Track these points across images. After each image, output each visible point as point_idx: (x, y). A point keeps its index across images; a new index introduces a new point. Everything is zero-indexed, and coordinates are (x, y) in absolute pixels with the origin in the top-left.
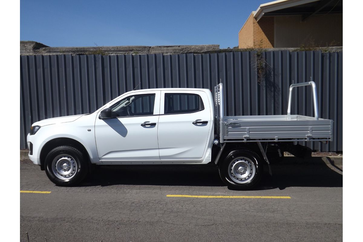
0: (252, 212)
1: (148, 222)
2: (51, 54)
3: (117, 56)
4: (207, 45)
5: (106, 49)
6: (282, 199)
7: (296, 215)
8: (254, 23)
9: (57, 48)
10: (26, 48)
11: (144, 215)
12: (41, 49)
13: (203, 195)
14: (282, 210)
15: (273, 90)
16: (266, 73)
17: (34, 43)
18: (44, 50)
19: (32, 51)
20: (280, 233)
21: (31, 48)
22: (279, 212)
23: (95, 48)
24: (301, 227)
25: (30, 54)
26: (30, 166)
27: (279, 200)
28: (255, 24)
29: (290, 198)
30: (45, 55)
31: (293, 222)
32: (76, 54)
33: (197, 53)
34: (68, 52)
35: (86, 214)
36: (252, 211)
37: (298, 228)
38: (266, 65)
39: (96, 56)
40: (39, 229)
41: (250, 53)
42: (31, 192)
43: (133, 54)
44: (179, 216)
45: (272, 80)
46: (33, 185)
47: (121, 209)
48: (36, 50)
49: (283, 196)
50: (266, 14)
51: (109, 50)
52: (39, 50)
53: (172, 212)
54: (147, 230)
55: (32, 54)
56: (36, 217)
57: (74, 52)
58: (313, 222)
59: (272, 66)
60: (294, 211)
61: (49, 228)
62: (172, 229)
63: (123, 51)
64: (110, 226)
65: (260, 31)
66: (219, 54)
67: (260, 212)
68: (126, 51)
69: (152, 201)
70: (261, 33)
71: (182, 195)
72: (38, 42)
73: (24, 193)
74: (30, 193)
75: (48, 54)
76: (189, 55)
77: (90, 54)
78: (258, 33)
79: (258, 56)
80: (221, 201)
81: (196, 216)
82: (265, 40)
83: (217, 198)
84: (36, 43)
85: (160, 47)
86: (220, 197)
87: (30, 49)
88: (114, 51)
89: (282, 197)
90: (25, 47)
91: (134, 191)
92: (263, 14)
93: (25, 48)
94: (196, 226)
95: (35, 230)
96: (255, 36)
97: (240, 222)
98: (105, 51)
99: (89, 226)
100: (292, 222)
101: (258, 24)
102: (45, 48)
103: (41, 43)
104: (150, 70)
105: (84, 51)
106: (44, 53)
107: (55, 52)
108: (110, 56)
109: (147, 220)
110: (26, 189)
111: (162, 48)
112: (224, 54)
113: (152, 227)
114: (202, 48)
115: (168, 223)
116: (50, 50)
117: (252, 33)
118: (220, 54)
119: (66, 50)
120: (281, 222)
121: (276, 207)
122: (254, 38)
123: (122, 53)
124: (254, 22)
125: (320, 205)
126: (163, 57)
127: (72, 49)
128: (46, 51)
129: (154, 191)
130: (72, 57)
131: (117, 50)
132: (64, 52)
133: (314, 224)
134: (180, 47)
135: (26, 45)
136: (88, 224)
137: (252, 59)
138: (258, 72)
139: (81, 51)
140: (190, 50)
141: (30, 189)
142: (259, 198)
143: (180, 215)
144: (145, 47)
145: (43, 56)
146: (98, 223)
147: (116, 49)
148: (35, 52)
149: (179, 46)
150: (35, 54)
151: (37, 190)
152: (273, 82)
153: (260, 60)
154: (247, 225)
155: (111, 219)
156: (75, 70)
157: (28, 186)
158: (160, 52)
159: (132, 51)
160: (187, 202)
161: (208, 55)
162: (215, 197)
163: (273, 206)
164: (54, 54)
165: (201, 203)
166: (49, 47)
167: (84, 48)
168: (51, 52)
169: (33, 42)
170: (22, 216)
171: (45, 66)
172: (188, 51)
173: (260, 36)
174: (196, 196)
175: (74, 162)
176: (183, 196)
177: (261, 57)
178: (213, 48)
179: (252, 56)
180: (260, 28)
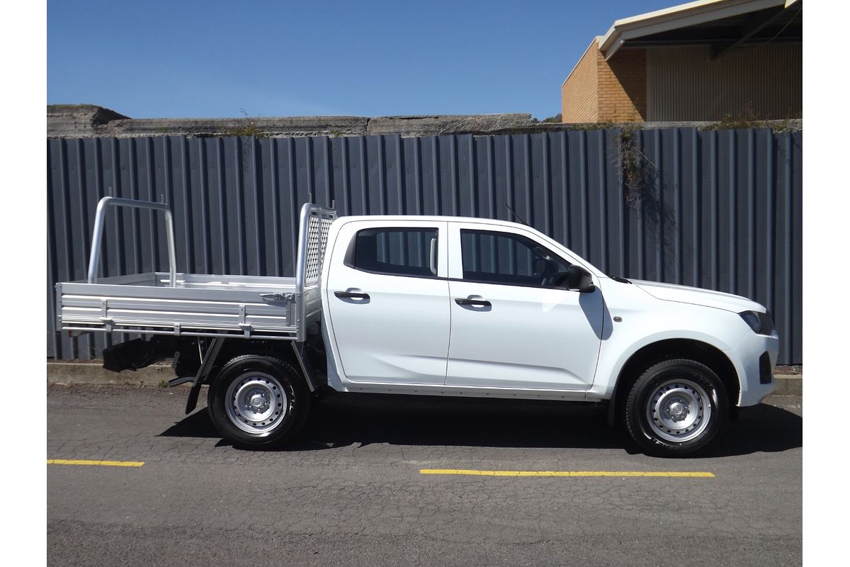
0: (629, 510)
1: (384, 536)
2: (134, 136)
3: (293, 139)
4: (502, 114)
5: (265, 124)
6: (694, 478)
7: (734, 517)
8: (599, 64)
9: (150, 122)
10: (77, 120)
11: (373, 520)
12: (111, 124)
13: (507, 470)
14: (700, 505)
15: (658, 218)
16: (642, 182)
17: (96, 110)
18: (118, 125)
19: (89, 127)
20: (702, 562)
21: (89, 121)
22: (691, 510)
23: (238, 121)
24: (749, 547)
25: (86, 135)
26: (86, 399)
27: (687, 480)
28: (602, 67)
29: (713, 476)
30: (120, 136)
31: (730, 536)
32: (194, 135)
33: (478, 133)
34: (175, 129)
35: (233, 516)
36: (629, 507)
37: (745, 549)
38: (643, 163)
39: (244, 141)
40: (127, 553)
41: (604, 132)
42: (97, 463)
43: (330, 136)
44: (456, 521)
45: (658, 197)
46: (99, 447)
47: (315, 505)
48: (100, 126)
49: (694, 471)
50: (628, 43)
51: (272, 127)
52: (105, 125)
53: (438, 510)
54: (386, 556)
55: (90, 135)
56: (116, 525)
57: (189, 130)
58: (778, 533)
59: (657, 166)
60: (729, 508)
61: (151, 552)
62: (444, 553)
63: (305, 128)
64: (296, 546)
65: (614, 83)
66: (531, 135)
67: (648, 510)
68: (313, 128)
69: (388, 485)
70: (617, 86)
71: (456, 469)
72: (104, 107)
73: (80, 465)
74: (95, 465)
75: (129, 135)
76: (461, 138)
77: (227, 135)
78: (610, 86)
79: (625, 140)
80: (550, 484)
81: (497, 521)
82: (626, 102)
83: (540, 477)
84: (101, 110)
85: (391, 118)
86: (548, 473)
87: (86, 123)
88: (283, 128)
89: (693, 474)
90: (75, 118)
91: (342, 461)
92: (622, 42)
93: (74, 122)
94: (501, 545)
95: (117, 555)
96: (601, 93)
97: (603, 535)
98: (263, 128)
99: (245, 545)
100: (726, 535)
101: (608, 67)
102: (121, 120)
103: (111, 109)
104: (371, 172)
105: (214, 129)
106: (119, 133)
107: (144, 130)
108: (275, 140)
109: (382, 530)
110: (83, 456)
111: (397, 122)
112: (544, 134)
113: (395, 548)
114: (491, 122)
115: (433, 539)
116: (132, 125)
117: (595, 87)
118: (535, 137)
119: (172, 126)
120: (701, 534)
121: (683, 499)
122: (601, 99)
123: (303, 134)
124: (600, 60)
125: (787, 492)
126: (402, 141)
127: (185, 122)
128: (123, 128)
129: (391, 459)
130: (187, 142)
131: (291, 125)
132: (166, 130)
133: (779, 539)
134: (440, 119)
135: (75, 115)
136: (242, 543)
137: (609, 147)
138: (625, 178)
139: (206, 128)
140: (463, 125)
141: (92, 457)
142: (639, 478)
143: (457, 518)
144: (357, 120)
145: (117, 141)
146: (267, 540)
147: (288, 124)
148: (97, 129)
149: (437, 118)
150: (97, 136)
151: (110, 459)
152: (659, 201)
153: (629, 149)
154: (621, 543)
155: (295, 528)
156: (193, 172)
157: (86, 450)
158: (392, 130)
159: (325, 127)
160: (470, 488)
161: (507, 137)
162: (534, 473)
163: (676, 495)
164: (142, 135)
165: (503, 489)
166: (127, 118)
167: (212, 122)
168: (135, 129)
169: (91, 108)
170: (82, 522)
171: (121, 165)
172: (458, 128)
173: (613, 92)
174: (491, 473)
176: (460, 472)
177: (632, 144)
178: (517, 122)
179: (609, 140)
180: (614, 76)
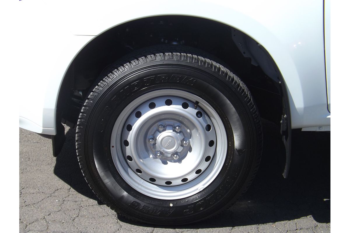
175: (209, 123)
